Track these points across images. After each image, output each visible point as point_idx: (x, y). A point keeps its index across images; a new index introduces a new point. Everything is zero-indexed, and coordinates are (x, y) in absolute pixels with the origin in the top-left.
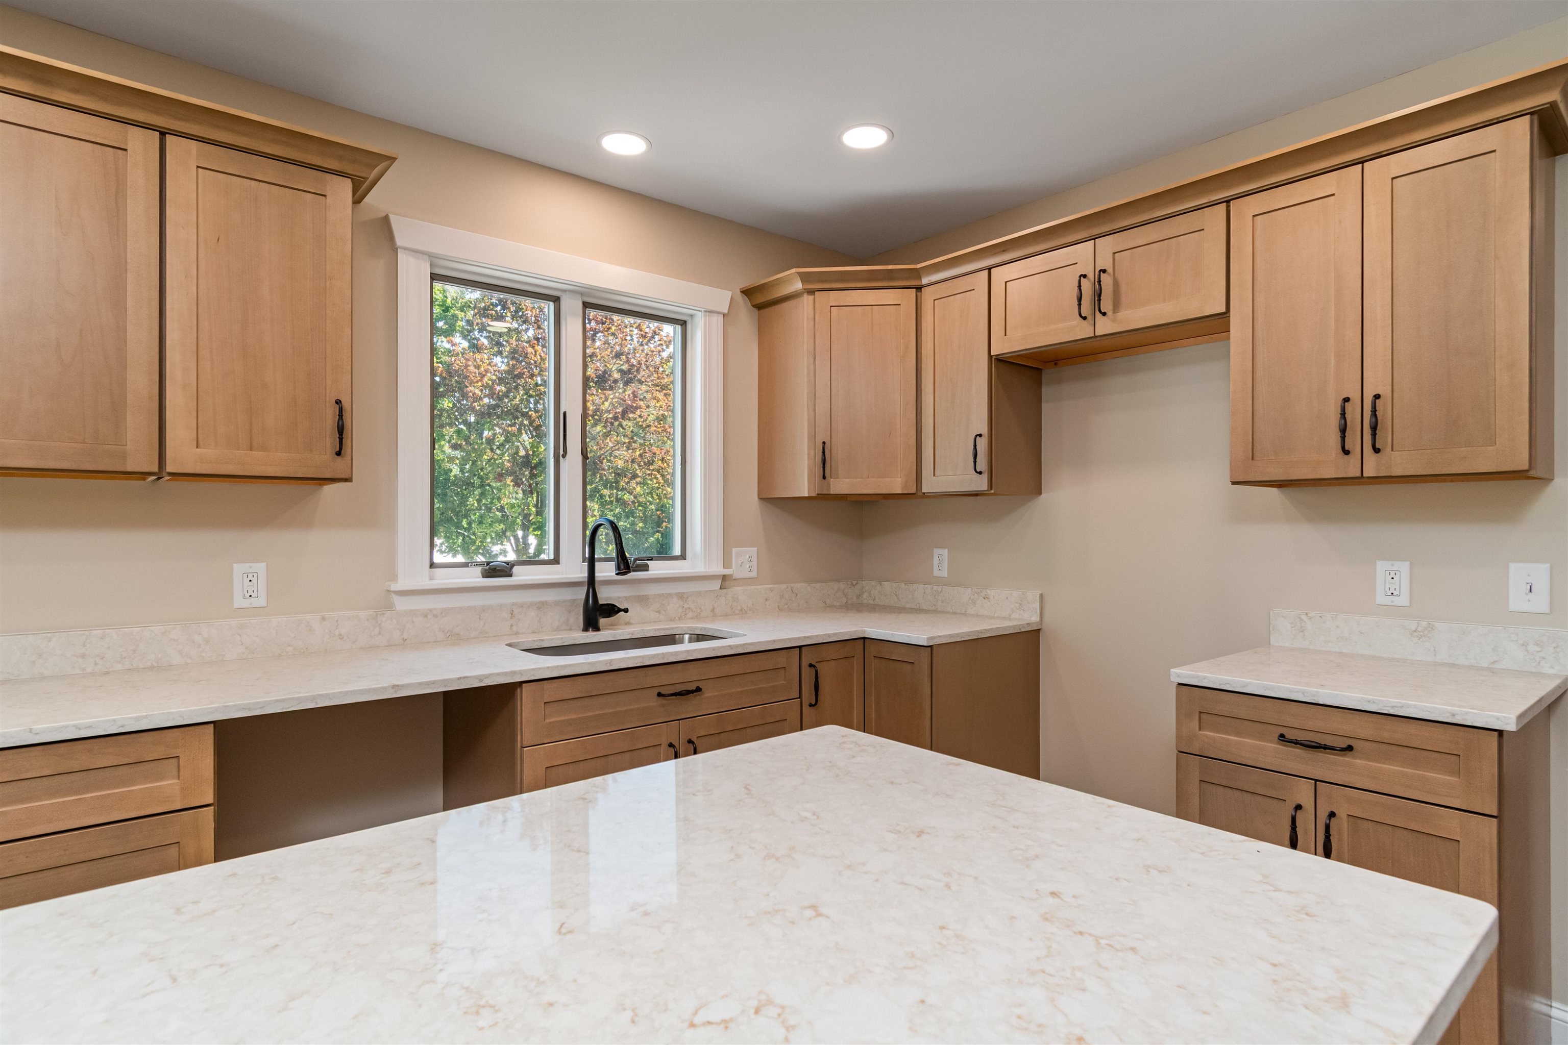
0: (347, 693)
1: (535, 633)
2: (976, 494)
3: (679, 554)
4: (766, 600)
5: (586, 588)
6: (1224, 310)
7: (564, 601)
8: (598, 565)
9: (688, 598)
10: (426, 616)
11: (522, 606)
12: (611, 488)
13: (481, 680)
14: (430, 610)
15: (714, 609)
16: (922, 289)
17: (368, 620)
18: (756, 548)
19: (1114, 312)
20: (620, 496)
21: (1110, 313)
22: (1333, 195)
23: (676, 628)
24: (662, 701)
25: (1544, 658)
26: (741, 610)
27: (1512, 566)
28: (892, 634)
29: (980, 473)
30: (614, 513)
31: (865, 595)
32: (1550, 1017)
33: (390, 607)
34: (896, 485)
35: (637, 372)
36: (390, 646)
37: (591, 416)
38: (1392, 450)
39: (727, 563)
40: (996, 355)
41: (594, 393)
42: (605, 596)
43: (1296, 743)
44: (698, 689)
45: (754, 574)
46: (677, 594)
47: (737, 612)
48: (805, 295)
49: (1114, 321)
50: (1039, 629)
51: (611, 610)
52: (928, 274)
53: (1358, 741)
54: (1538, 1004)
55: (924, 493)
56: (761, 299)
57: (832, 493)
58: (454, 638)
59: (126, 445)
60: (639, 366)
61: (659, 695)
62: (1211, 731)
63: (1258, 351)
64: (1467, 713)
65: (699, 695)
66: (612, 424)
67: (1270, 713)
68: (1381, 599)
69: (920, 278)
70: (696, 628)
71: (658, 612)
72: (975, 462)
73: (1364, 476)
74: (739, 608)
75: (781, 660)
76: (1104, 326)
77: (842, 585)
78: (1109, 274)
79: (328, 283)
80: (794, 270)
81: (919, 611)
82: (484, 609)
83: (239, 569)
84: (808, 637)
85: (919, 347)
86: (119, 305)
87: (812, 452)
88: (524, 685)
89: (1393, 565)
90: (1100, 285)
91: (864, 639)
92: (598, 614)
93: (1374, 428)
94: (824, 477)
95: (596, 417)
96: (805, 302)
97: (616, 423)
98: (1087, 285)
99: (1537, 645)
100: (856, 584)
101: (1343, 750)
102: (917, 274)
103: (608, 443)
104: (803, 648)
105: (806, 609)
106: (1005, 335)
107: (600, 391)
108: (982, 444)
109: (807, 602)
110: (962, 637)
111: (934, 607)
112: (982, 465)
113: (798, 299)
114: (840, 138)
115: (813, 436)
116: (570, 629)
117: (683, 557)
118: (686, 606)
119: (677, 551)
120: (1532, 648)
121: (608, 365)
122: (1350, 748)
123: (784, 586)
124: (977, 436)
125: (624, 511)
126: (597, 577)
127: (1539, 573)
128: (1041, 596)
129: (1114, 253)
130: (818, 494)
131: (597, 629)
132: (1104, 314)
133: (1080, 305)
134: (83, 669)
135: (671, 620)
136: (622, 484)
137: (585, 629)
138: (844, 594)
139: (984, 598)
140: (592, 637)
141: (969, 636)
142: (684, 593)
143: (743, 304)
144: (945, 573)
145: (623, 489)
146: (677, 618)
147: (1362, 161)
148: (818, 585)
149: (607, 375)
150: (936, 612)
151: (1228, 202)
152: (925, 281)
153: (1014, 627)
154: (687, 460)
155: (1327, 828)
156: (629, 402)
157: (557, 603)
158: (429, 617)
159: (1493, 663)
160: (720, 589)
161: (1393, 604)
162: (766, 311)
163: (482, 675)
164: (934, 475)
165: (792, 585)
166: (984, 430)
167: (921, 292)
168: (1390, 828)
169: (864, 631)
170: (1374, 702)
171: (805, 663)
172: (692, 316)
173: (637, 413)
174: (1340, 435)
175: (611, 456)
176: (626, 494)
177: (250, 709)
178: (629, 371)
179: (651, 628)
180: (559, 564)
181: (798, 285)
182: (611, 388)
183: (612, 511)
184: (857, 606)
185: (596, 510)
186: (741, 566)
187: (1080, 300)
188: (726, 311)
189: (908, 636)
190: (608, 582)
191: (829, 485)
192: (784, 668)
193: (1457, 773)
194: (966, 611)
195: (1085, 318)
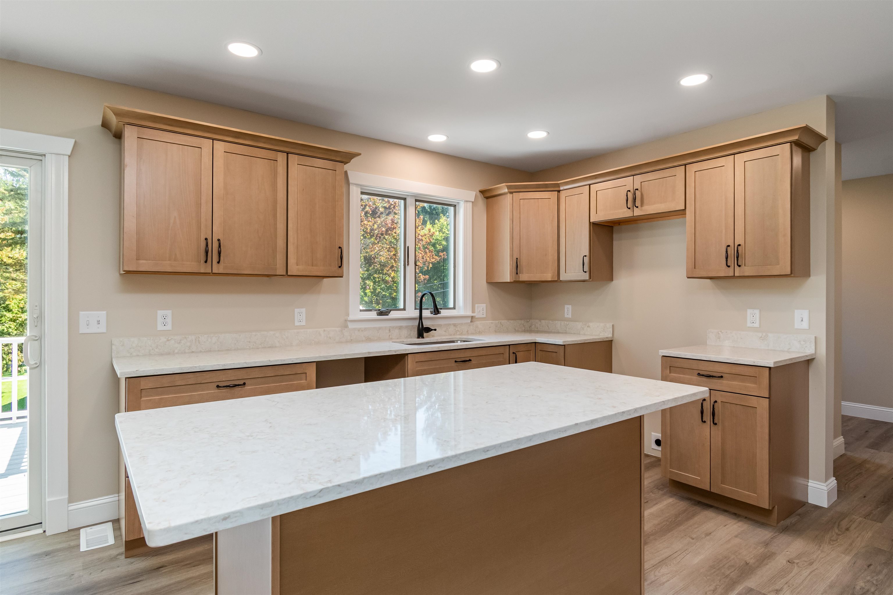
0: (354, 354)
1: (398, 339)
2: (584, 281)
3: (453, 307)
4: (490, 327)
5: (418, 320)
6: (684, 208)
7: (409, 326)
8: (423, 311)
9: (457, 326)
10: (359, 331)
11: (393, 328)
12: (379, 273)
13: (396, 352)
14: (360, 328)
15: (468, 331)
16: (560, 191)
17: (339, 332)
18: (485, 305)
19: (641, 207)
20: (384, 278)
21: (639, 207)
22: (724, 166)
23: (454, 338)
24: (457, 364)
25: (806, 347)
26: (479, 332)
27: (796, 311)
28: (548, 340)
29: (586, 272)
30: (381, 287)
31: (533, 326)
32: (808, 486)
33: (346, 327)
34: (549, 277)
35: (394, 208)
36: (347, 342)
37: (368, 233)
38: (745, 266)
39: (473, 311)
40: (593, 222)
41: (370, 220)
42: (426, 324)
43: (703, 375)
44: (470, 360)
45: (484, 316)
46: (453, 324)
47: (477, 332)
48: (509, 194)
49: (641, 210)
50: (612, 340)
51: (428, 330)
52: (562, 186)
53: (725, 374)
54: (800, 481)
55: (561, 280)
56: (488, 195)
57: (520, 280)
58: (369, 340)
59: (277, 265)
60: (395, 204)
61: (456, 361)
62: (674, 373)
63: (697, 225)
64: (758, 361)
65: (470, 362)
66: (380, 237)
67: (694, 365)
68: (749, 324)
69: (559, 187)
70: (463, 338)
71: (445, 331)
72: (583, 267)
73: (735, 275)
74: (478, 331)
75: (501, 350)
76: (637, 212)
77: (523, 322)
78: (639, 191)
79: (336, 203)
80: (504, 184)
81: (558, 333)
82: (380, 328)
83: (297, 311)
84: (513, 341)
85: (559, 216)
86: (275, 216)
87: (512, 263)
88: (409, 355)
89: (753, 311)
90: (635, 195)
91: (535, 343)
92: (424, 331)
93: (738, 258)
94: (517, 274)
95: (372, 234)
96: (509, 197)
97: (382, 237)
98: (630, 195)
99: (804, 341)
100: (529, 321)
101: (719, 377)
102: (558, 185)
103: (376, 247)
104: (511, 345)
105: (507, 331)
106: (596, 214)
107: (373, 219)
108: (586, 260)
109: (507, 329)
110: (578, 342)
111: (565, 331)
112: (586, 268)
113: (505, 196)
114: (527, 135)
115: (512, 255)
116: (411, 338)
117: (454, 308)
118: (456, 329)
119: (451, 305)
120: (802, 343)
121: (377, 204)
122: (722, 377)
123: (497, 321)
124: (584, 256)
125: (386, 286)
126: (423, 316)
127: (805, 314)
128: (613, 326)
129: (641, 182)
130: (514, 281)
131: (423, 337)
132: (637, 207)
133: (627, 203)
134: (250, 347)
135: (451, 335)
136: (385, 271)
137: (418, 337)
138: (524, 326)
139: (588, 327)
140: (421, 340)
141: (581, 341)
142: (455, 324)
143: (480, 197)
144: (570, 316)
145: (386, 274)
146: (453, 334)
147: (734, 154)
148: (512, 321)
149: (377, 210)
150: (566, 333)
151: (685, 165)
152: (561, 188)
153: (601, 338)
154: (456, 266)
155: (713, 406)
156: (390, 225)
157: (407, 327)
158: (360, 331)
159: (789, 349)
160: (471, 322)
161: (753, 327)
162: (490, 200)
163: (396, 350)
164: (565, 273)
165: (501, 321)
166: (587, 254)
167: (560, 192)
168: (735, 405)
169: (536, 339)
170: (729, 359)
171: (511, 352)
172: (458, 203)
173: (394, 231)
174: (725, 260)
175: (378, 255)
176: (387, 277)
177: (327, 358)
178: (390, 208)
179: (445, 338)
180: (405, 310)
181: (506, 190)
182: (379, 217)
183: (379, 286)
184: (529, 331)
185: (372, 286)
186: (479, 312)
187: (627, 201)
188: (473, 200)
189: (555, 341)
190: (428, 318)
191: (519, 277)
192: (503, 353)
193: (755, 383)
194: (579, 333)
195: (629, 208)
